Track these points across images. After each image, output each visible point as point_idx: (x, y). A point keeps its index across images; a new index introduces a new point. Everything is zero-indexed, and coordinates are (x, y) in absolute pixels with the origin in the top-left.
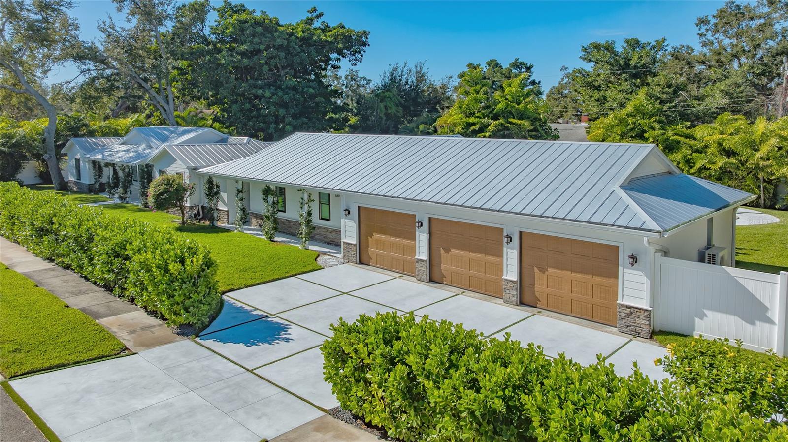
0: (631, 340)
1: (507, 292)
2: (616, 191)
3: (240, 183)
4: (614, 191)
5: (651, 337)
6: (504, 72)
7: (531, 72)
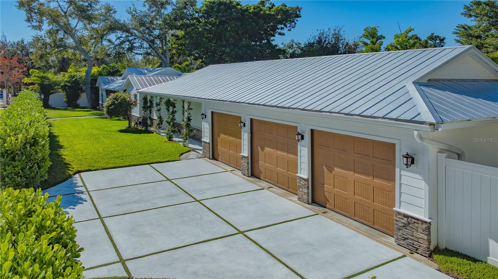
0: (404, 256)
1: (301, 190)
2: (406, 86)
3: (158, 98)
4: (405, 86)
5: (430, 256)
6: (422, 43)
7: (443, 43)
